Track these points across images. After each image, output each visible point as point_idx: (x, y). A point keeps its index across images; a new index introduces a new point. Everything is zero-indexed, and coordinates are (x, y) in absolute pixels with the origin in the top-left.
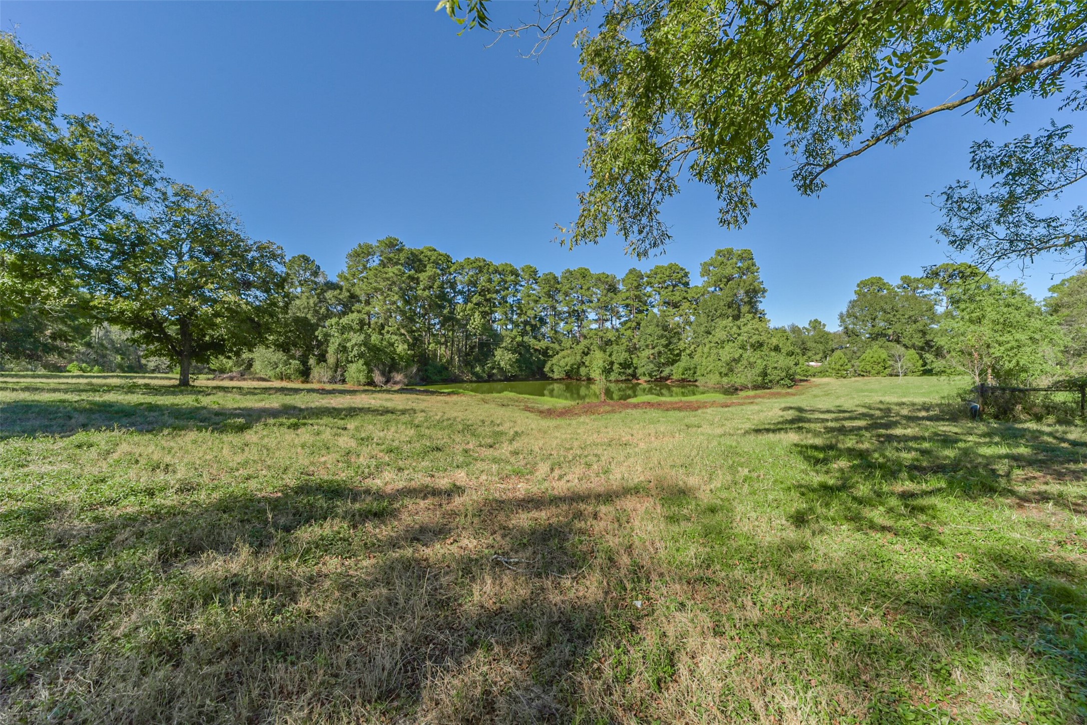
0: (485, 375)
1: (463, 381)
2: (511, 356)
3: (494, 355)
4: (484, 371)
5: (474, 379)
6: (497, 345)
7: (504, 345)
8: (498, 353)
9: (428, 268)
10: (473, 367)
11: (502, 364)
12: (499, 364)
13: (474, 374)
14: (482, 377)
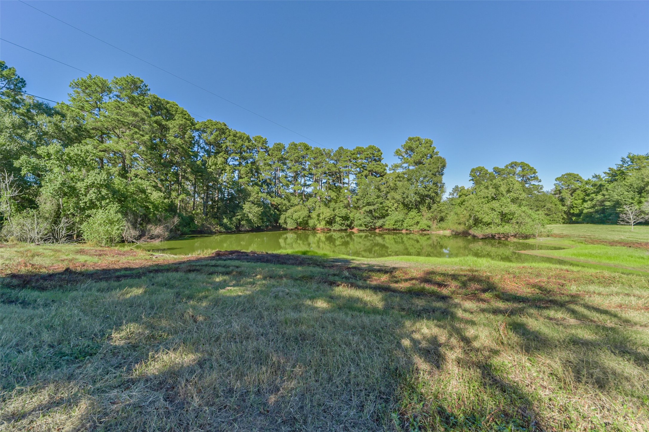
0: (232, 226)
1: (211, 233)
2: (257, 209)
3: (242, 208)
4: (231, 224)
5: (223, 230)
6: (245, 199)
7: (251, 199)
8: (247, 207)
9: (176, 117)
10: (220, 219)
11: (251, 216)
12: (248, 216)
13: (222, 225)
14: (230, 229)
